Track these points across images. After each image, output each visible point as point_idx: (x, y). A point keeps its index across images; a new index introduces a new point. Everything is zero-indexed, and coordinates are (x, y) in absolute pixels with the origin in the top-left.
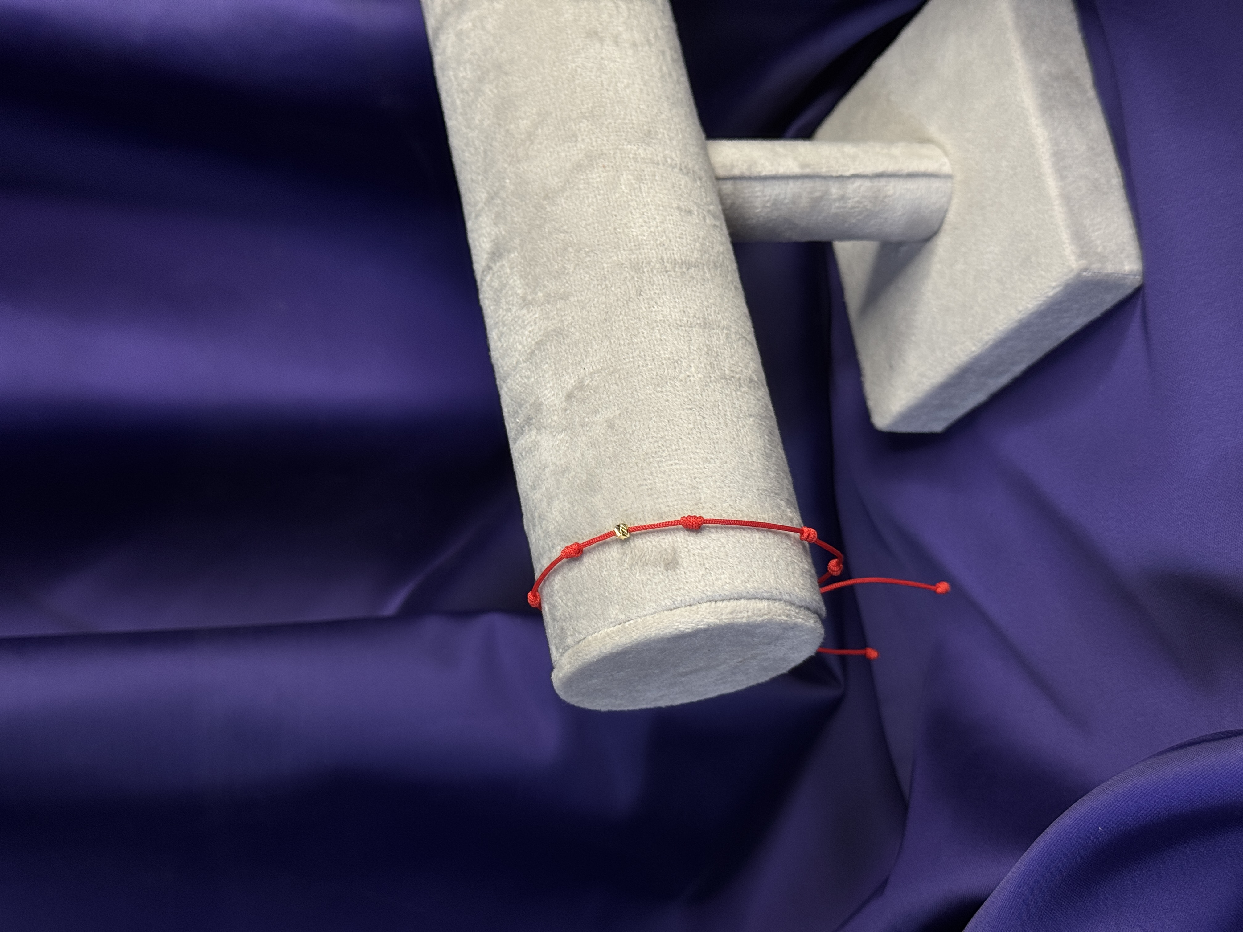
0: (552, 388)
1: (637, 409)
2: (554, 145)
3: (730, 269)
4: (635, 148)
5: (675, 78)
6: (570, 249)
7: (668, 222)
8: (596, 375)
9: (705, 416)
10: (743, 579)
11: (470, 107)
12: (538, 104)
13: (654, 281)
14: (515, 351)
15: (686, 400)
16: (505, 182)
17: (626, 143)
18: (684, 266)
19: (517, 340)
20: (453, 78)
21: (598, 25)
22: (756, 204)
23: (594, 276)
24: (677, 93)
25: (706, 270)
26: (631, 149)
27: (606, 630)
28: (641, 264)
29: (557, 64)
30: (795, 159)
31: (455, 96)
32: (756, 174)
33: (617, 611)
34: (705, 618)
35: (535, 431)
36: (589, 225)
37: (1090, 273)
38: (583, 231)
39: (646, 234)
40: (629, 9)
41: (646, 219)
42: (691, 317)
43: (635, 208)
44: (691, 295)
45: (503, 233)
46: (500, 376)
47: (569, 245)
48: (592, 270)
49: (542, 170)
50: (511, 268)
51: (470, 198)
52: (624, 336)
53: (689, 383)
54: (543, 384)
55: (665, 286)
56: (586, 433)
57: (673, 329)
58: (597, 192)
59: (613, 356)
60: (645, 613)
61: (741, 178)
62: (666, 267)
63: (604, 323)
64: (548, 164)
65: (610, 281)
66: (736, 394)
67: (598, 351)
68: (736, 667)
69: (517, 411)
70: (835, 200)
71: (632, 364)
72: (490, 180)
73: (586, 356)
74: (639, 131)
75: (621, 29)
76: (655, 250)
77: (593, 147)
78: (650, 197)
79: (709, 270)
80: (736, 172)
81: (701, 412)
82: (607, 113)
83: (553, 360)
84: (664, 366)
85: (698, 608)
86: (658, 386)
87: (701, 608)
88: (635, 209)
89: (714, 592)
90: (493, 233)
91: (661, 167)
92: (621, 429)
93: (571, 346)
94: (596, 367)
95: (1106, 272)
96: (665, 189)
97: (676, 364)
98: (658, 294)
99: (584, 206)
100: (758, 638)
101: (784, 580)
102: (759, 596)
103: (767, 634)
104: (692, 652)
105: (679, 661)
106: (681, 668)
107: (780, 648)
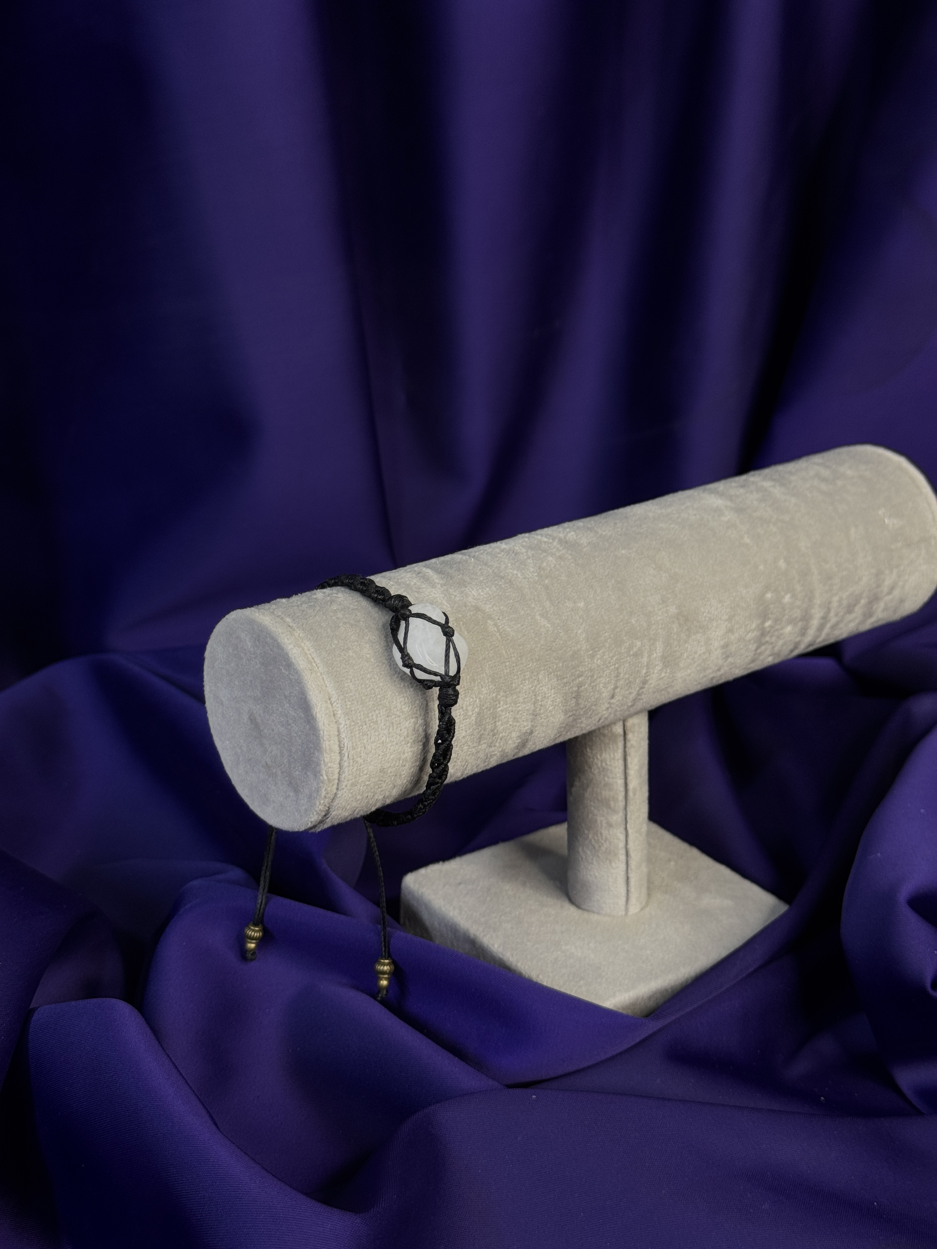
0: (479, 594)
5: (700, 681)
8: (496, 629)
10: (356, 757)
11: (669, 519)
14: (498, 563)
16: (622, 549)
18: (577, 694)
19: (507, 565)
20: (684, 505)
22: (604, 754)
23: (566, 623)
25: (572, 713)
32: (628, 753)
34: (326, 727)
45: (585, 550)
54: (480, 587)
63: (533, 632)
64: (640, 582)
67: (513, 629)
68: (259, 762)
70: (607, 820)
71: (507, 657)
73: (508, 620)
75: (737, 634)
80: (630, 736)
94: (502, 628)
100: (299, 775)
101: (351, 791)
102: (341, 771)
103: (303, 782)
104: (283, 721)
105: (271, 712)
106: (262, 714)
107: (282, 796)
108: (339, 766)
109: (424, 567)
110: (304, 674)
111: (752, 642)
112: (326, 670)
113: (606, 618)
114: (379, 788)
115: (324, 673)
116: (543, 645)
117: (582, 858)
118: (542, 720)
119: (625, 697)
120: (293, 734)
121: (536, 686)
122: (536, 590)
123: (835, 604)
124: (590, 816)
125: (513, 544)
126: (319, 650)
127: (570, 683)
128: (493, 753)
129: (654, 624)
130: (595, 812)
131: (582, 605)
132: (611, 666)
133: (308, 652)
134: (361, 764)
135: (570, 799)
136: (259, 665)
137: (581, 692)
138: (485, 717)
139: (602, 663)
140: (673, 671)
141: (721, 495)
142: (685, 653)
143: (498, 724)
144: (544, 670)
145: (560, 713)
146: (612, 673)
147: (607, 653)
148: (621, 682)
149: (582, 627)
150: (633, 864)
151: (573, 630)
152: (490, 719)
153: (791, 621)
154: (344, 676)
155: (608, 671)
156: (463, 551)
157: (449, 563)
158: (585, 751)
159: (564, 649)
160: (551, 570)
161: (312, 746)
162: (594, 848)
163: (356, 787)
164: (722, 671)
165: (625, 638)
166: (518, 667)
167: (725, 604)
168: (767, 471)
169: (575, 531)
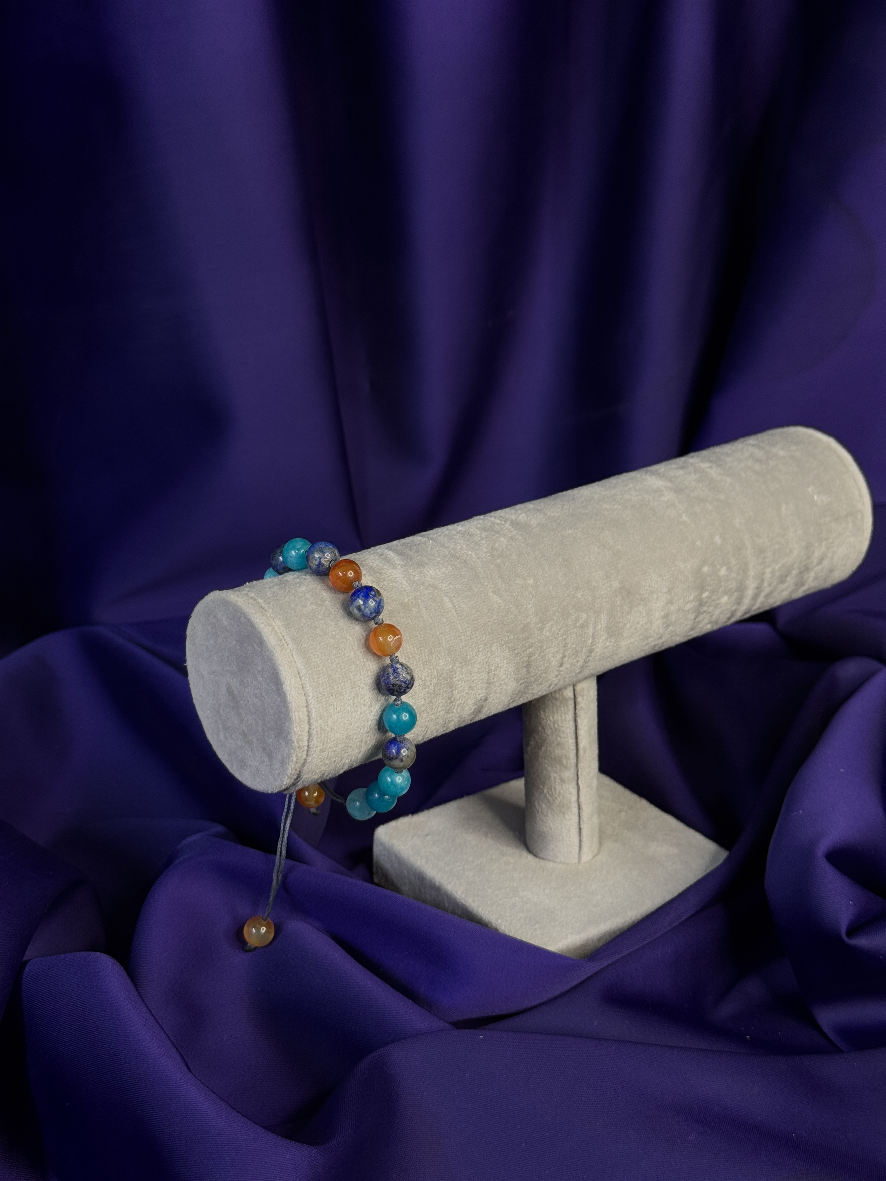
8: (451, 606)
10: (323, 726)
22: (556, 716)
23: (517, 599)
32: (578, 714)
34: (295, 699)
35: (403, 564)
40: (688, 611)
44: (508, 671)
45: (534, 530)
49: (582, 556)
50: (511, 538)
56: (411, 601)
59: (466, 616)
63: (487, 608)
64: (586, 560)
67: (467, 605)
68: (236, 730)
70: (560, 776)
71: (462, 631)
72: (567, 518)
73: (463, 597)
75: (677, 605)
77: (601, 592)
79: (524, 683)
80: (579, 699)
83: (456, 573)
85: (301, 694)
87: (302, 696)
90: (532, 523)
94: (457, 605)
100: (272, 742)
101: (320, 757)
102: (311, 739)
103: (276, 749)
104: (257, 693)
105: (246, 684)
106: (238, 687)
107: (258, 761)
108: (308, 734)
109: (386, 549)
110: (274, 651)
111: (691, 611)
112: (295, 647)
113: (554, 593)
114: (345, 753)
115: (293, 649)
116: (495, 620)
117: (538, 811)
118: (496, 688)
119: (574, 665)
120: (266, 705)
121: (489, 657)
122: (489, 569)
123: (768, 575)
124: (545, 772)
125: (468, 526)
126: (288, 628)
127: (521, 654)
128: (451, 719)
129: (599, 598)
130: (549, 769)
131: (531, 581)
132: (558, 637)
133: (278, 631)
134: (329, 732)
135: (526, 757)
136: (234, 642)
137: (531, 661)
138: (443, 686)
139: (551, 635)
140: (618, 640)
141: (662, 476)
142: (628, 624)
143: (455, 692)
144: (496, 642)
145: (512, 681)
146: (560, 644)
147: (555, 626)
148: (569, 652)
149: (531, 602)
150: (585, 815)
151: (523, 605)
152: (447, 688)
153: (725, 593)
154: (312, 652)
155: (556, 642)
156: (423, 533)
157: (409, 545)
158: (538, 714)
159: (515, 623)
160: (503, 550)
161: (283, 716)
162: (549, 802)
163: (324, 753)
164: (664, 639)
165: (571, 611)
166: (473, 640)
167: (665, 578)
168: (705, 453)
169: (525, 513)
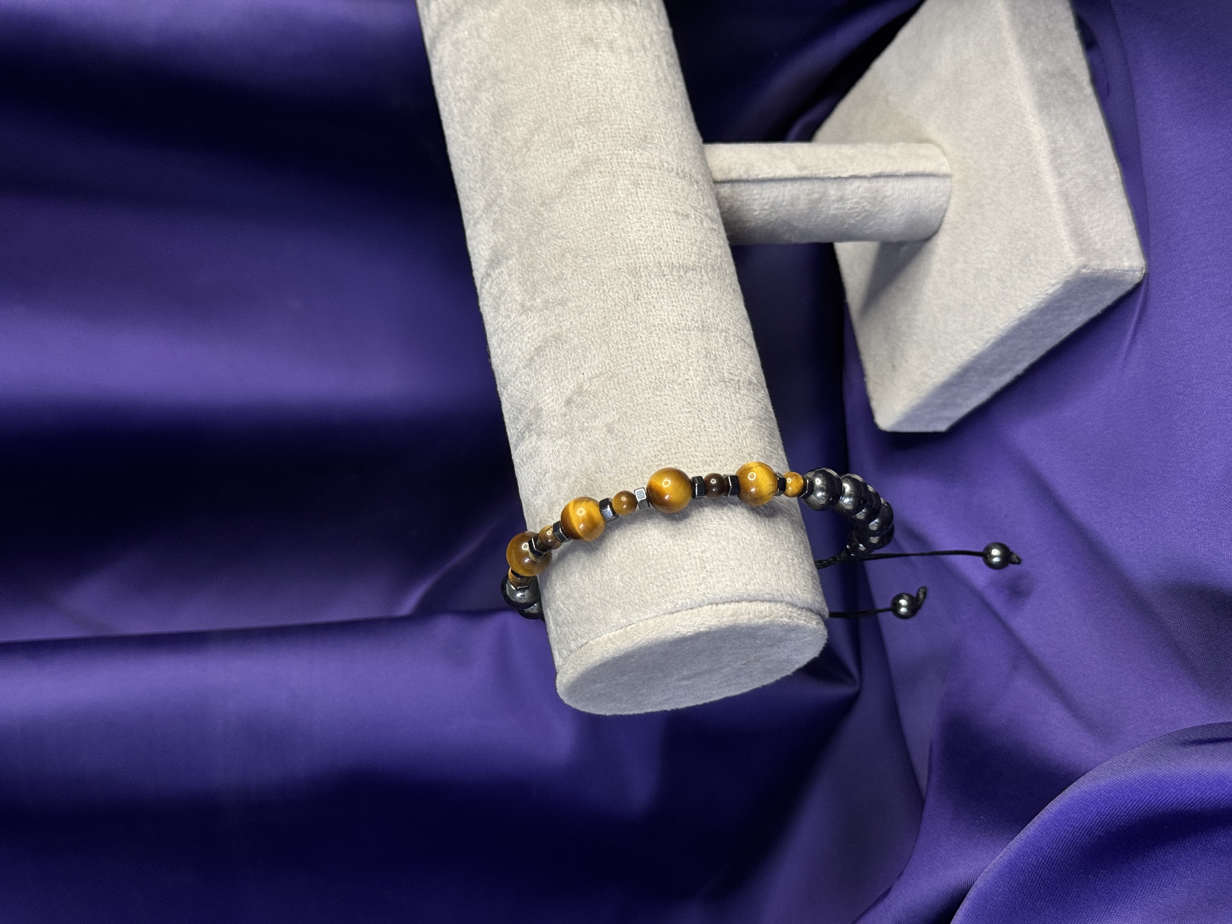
0: (552, 393)
1: (636, 413)
2: (550, 152)
3: (728, 272)
4: (632, 153)
5: (671, 82)
6: (568, 255)
7: (665, 226)
8: (595, 380)
9: (704, 419)
11: (467, 115)
12: (534, 111)
13: (651, 285)
14: (514, 358)
15: (685, 403)
16: (502, 189)
17: (622, 148)
18: (682, 270)
19: (516, 346)
20: (450, 87)
21: (593, 31)
24: (673, 97)
25: (703, 273)
26: (628, 154)
27: (608, 634)
28: (638, 269)
29: (553, 71)
30: (793, 161)
31: (453, 105)
33: (619, 615)
35: (536, 437)
36: (587, 230)
37: (1090, 270)
38: (580, 237)
39: (643, 239)
41: (643, 224)
42: (689, 321)
43: (632, 212)
44: (689, 298)
46: (500, 383)
47: (567, 251)
48: (590, 276)
49: (539, 176)
50: (510, 275)
51: (468, 206)
52: (623, 340)
53: (687, 386)
54: (543, 390)
55: (662, 290)
57: (671, 333)
58: (593, 198)
59: (611, 360)
60: (647, 617)
61: (739, 181)
62: (663, 271)
65: (607, 286)
66: (735, 396)
67: (596, 356)
68: (740, 669)
69: (518, 418)
70: (834, 202)
71: (631, 368)
72: (487, 187)
73: (585, 361)
74: (635, 136)
75: (615, 35)
76: (652, 254)
78: (646, 201)
79: (707, 273)
81: (700, 415)
82: (602, 118)
83: (552, 366)
84: (663, 370)
85: (699, 611)
86: (657, 389)
87: (702, 610)
88: (631, 214)
89: (715, 595)
90: (491, 240)
91: (657, 171)
92: (621, 434)
93: (570, 351)
94: (595, 371)
95: (1104, 268)
96: (662, 193)
97: (675, 367)
98: (656, 298)
99: (581, 212)
100: (760, 640)
101: (785, 582)
102: (760, 598)
103: (770, 637)
107: (784, 650)
117: (877, 230)
122: (550, 317)
124: (827, 221)
128: (748, 381)
130: (823, 216)
136: (625, 677)
145: (703, 291)
161: (727, 633)
162: (867, 216)
164: (661, 51)
167: (577, 53)
